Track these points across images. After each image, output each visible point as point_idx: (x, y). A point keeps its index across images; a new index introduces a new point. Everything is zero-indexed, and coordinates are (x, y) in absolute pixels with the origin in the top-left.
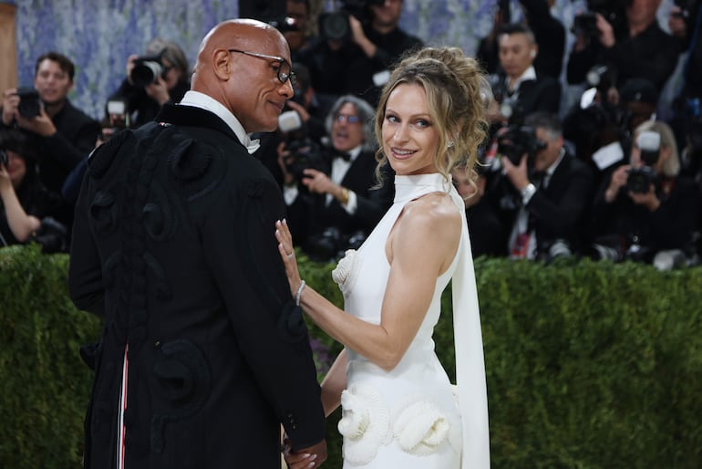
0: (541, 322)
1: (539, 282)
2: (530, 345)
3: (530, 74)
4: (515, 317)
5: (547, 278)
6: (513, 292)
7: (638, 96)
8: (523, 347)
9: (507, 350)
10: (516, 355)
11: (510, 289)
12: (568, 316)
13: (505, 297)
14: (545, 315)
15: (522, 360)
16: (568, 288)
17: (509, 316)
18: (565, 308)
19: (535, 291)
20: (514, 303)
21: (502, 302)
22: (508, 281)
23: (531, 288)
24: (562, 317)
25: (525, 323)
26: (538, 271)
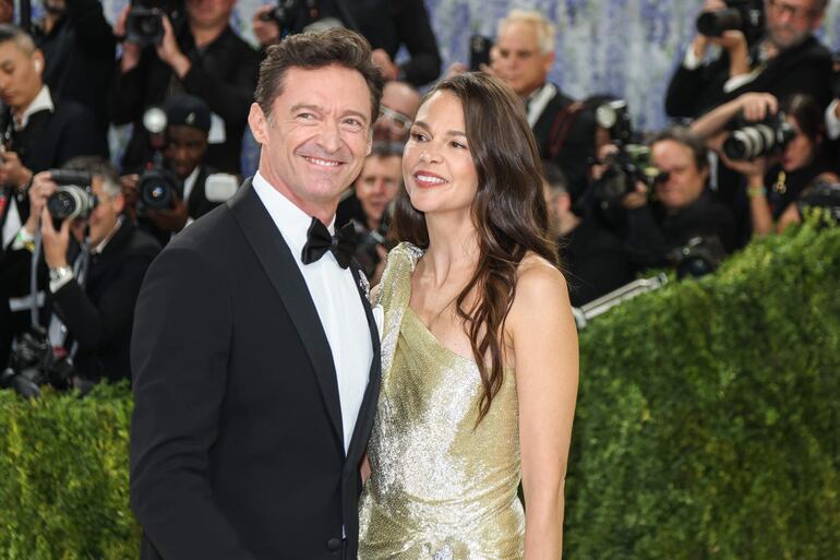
0: (74, 484)
1: (69, 423)
2: (55, 519)
3: (43, 100)
4: (32, 478)
5: (83, 416)
6: (29, 439)
7: (191, 118)
8: (44, 524)
9: (18, 531)
10: (34, 538)
11: (24, 434)
12: (114, 473)
13: (17, 448)
14: (80, 474)
15: (42, 545)
16: (116, 430)
17: (23, 479)
18: (110, 462)
19: (63, 437)
20: (30, 456)
21: (12, 456)
22: (20, 422)
23: (57, 433)
24: (106, 476)
25: (46, 488)
26: (69, 405)
